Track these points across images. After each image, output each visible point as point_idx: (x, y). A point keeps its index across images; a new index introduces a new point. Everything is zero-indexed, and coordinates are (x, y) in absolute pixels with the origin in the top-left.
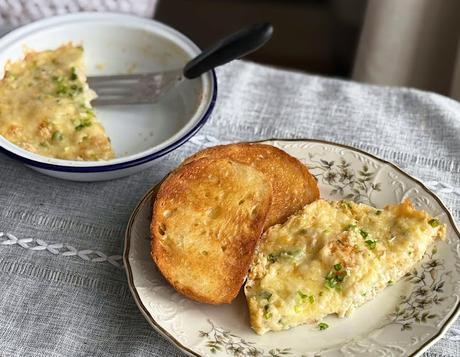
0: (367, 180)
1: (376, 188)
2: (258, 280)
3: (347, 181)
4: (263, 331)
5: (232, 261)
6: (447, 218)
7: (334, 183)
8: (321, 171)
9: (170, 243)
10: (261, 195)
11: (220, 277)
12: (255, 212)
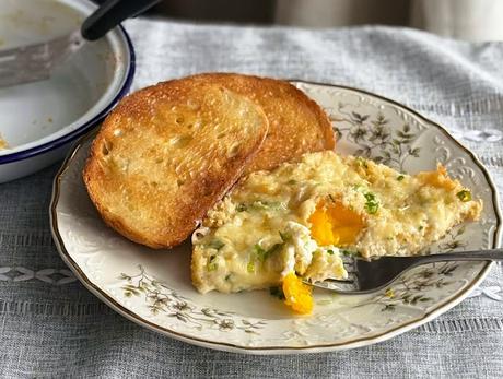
0: (405, 142)
1: (414, 153)
2: (214, 228)
3: (379, 141)
4: (206, 289)
5: (187, 200)
6: (490, 195)
7: (361, 142)
8: (349, 125)
9: (112, 165)
10: (249, 132)
11: (164, 214)
12: (236, 149)
